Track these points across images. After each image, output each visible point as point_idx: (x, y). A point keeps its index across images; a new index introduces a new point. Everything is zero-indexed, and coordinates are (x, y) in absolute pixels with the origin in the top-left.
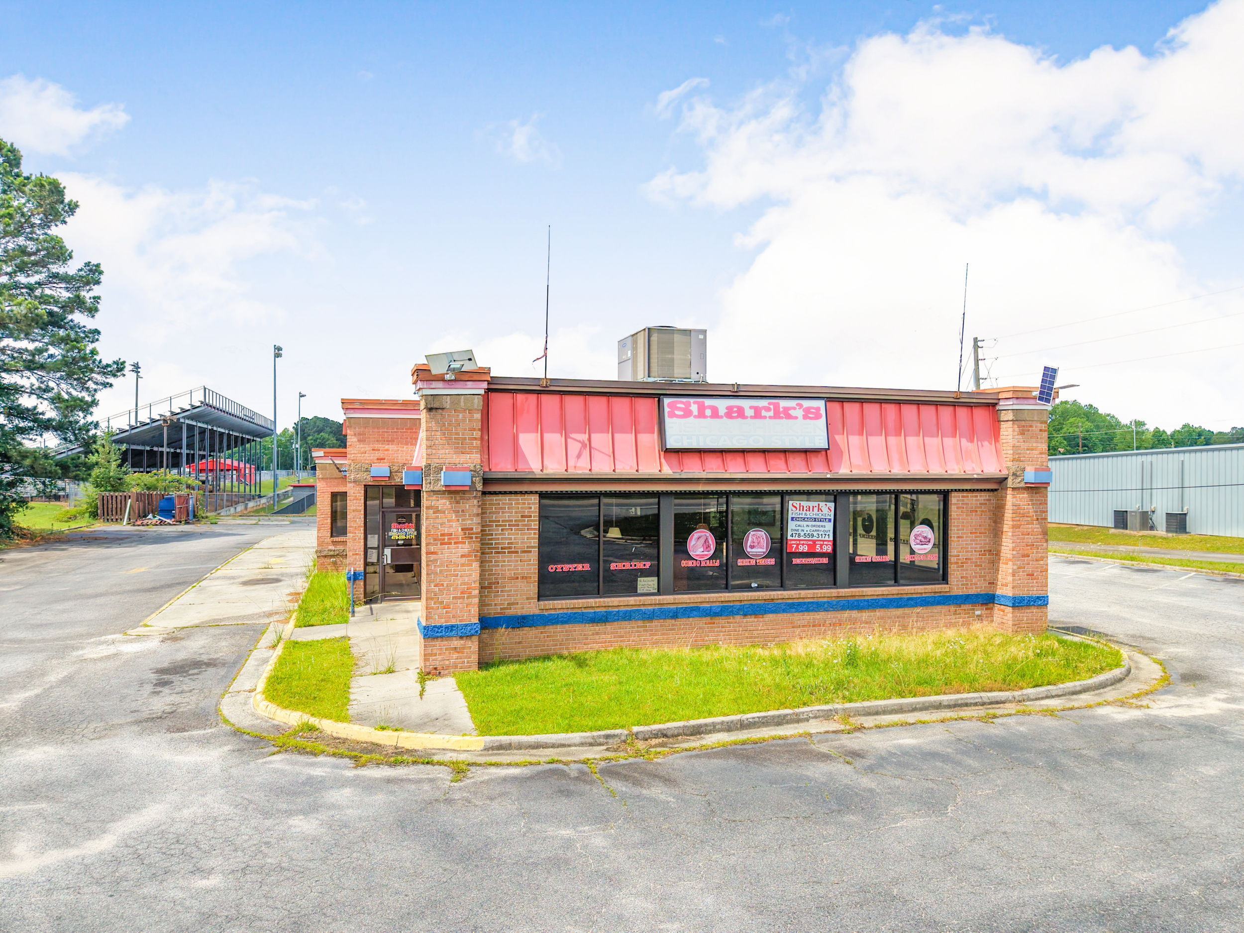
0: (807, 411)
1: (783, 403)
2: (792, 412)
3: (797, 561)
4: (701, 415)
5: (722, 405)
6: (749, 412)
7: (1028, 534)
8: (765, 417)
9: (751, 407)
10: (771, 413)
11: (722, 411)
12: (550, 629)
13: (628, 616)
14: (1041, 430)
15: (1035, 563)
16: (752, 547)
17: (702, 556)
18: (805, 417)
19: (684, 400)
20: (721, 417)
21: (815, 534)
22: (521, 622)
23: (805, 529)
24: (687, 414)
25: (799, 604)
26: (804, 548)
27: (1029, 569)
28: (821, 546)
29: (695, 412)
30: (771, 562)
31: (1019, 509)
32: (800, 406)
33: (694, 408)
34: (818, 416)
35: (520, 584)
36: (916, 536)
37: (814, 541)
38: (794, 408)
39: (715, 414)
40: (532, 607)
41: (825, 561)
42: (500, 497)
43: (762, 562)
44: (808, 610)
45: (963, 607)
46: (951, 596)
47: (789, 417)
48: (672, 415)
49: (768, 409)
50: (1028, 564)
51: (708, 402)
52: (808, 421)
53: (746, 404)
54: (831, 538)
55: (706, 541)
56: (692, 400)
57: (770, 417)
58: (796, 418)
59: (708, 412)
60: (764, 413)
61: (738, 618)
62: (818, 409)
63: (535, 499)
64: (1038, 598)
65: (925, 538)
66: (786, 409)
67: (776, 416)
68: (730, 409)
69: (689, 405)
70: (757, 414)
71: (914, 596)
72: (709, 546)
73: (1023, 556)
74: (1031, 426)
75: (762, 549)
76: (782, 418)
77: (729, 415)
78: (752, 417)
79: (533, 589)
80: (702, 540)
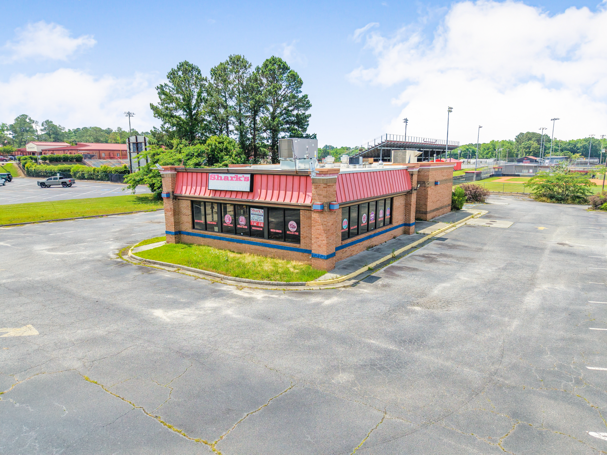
0: (245, 178)
1: (239, 176)
2: (241, 179)
3: (253, 228)
4: (218, 179)
5: (223, 176)
6: (230, 178)
7: (318, 230)
8: (234, 180)
9: (230, 177)
10: (235, 179)
11: (223, 178)
12: (194, 237)
13: (210, 237)
14: (324, 187)
15: (321, 241)
16: (241, 222)
17: (229, 223)
18: (245, 180)
19: (214, 174)
20: (222, 180)
21: (258, 220)
22: (188, 234)
23: (255, 218)
24: (214, 179)
25: (251, 242)
26: (255, 224)
27: (319, 243)
28: (260, 224)
29: (216, 178)
30: (246, 227)
31: (315, 219)
32: (243, 176)
33: (216, 177)
34: (248, 180)
35: (188, 224)
36: (291, 225)
37: (258, 222)
38: (242, 177)
39: (221, 179)
40: (190, 230)
41: (262, 229)
42: (183, 200)
43: (244, 227)
44: (254, 244)
45: (305, 254)
46: (300, 249)
47: (240, 180)
48: (211, 179)
49: (234, 177)
50: (318, 241)
51: (220, 175)
52: (245, 182)
53: (229, 175)
54: (263, 222)
55: (229, 218)
56: (216, 174)
57: (235, 180)
58: (242, 180)
59: (219, 178)
60: (234, 179)
61: (235, 243)
62: (248, 177)
63: (189, 201)
64: (322, 256)
65: (294, 226)
66: (240, 177)
67: (237, 180)
68: (225, 177)
69: (215, 176)
70: (232, 180)
71: (287, 246)
72: (230, 220)
73: (316, 238)
74: (320, 186)
75: (243, 223)
76: (238, 180)
77: (224, 179)
78: (230, 180)
79: (190, 225)
80: (228, 218)
